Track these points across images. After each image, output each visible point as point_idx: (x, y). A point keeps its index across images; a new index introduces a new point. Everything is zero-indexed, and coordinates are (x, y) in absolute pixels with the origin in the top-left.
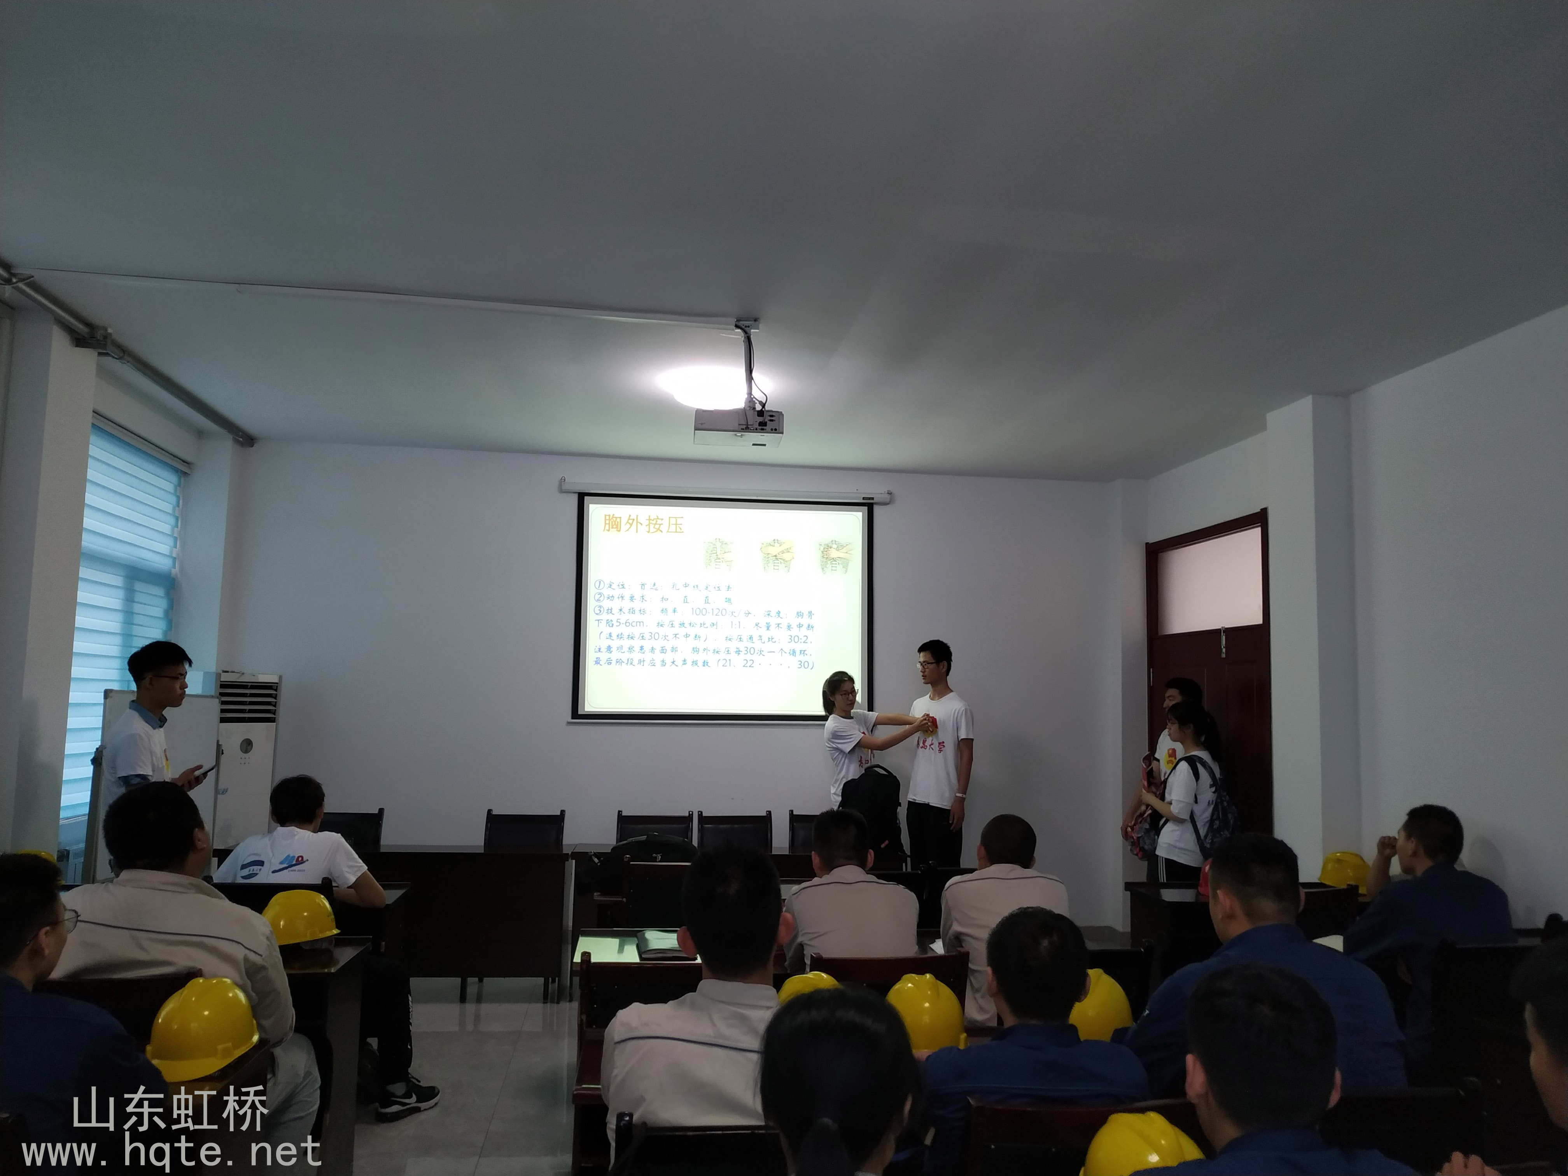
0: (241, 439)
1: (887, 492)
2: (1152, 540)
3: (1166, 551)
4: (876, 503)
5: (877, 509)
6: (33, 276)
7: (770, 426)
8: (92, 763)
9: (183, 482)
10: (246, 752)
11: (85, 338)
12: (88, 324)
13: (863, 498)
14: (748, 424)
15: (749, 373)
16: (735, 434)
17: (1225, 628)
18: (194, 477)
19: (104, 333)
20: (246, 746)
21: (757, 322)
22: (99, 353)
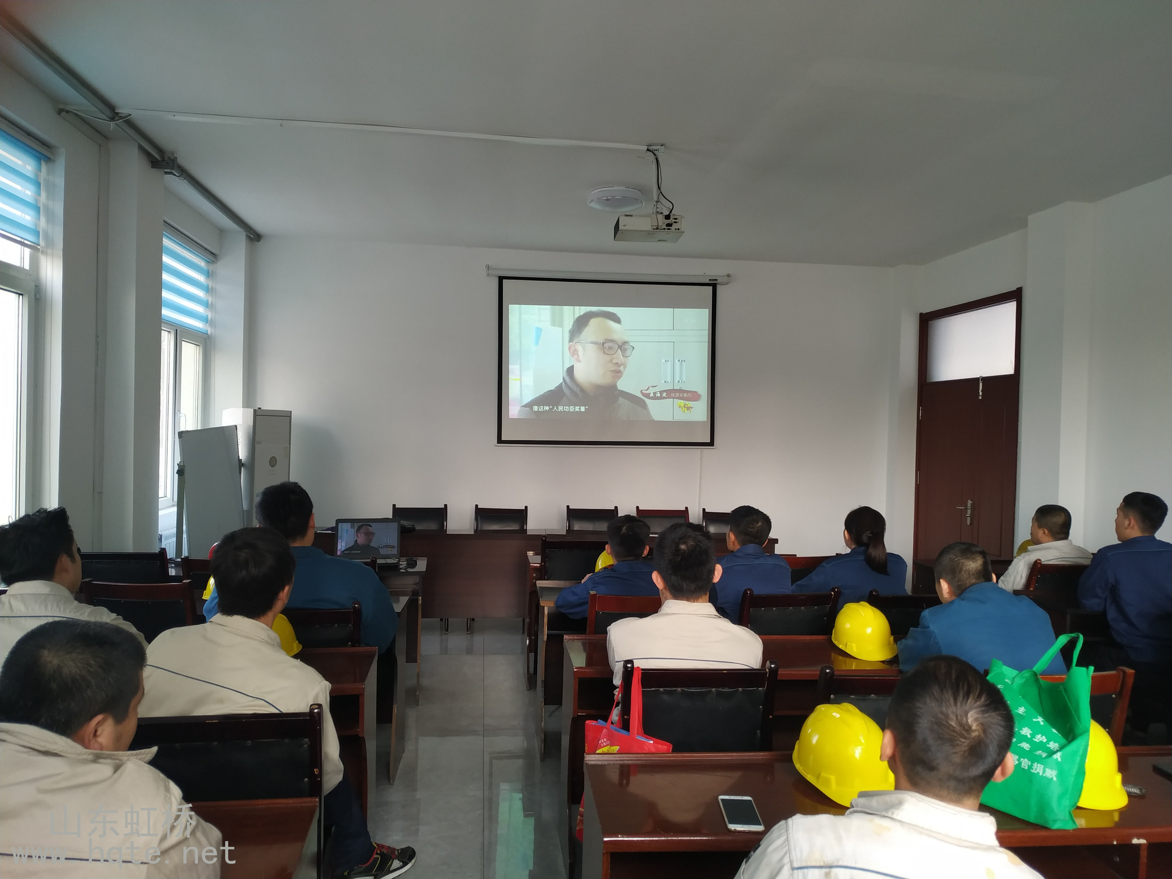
0: (252, 236)
2: (925, 311)
3: (935, 319)
4: (718, 284)
5: (719, 288)
6: (131, 115)
7: (675, 226)
8: (177, 473)
9: (211, 268)
10: (273, 466)
11: (158, 161)
12: (161, 151)
13: (710, 280)
14: (658, 226)
15: (657, 186)
16: (648, 233)
17: (983, 377)
18: (219, 263)
19: (172, 157)
20: (273, 462)
21: (663, 147)
22: (165, 172)
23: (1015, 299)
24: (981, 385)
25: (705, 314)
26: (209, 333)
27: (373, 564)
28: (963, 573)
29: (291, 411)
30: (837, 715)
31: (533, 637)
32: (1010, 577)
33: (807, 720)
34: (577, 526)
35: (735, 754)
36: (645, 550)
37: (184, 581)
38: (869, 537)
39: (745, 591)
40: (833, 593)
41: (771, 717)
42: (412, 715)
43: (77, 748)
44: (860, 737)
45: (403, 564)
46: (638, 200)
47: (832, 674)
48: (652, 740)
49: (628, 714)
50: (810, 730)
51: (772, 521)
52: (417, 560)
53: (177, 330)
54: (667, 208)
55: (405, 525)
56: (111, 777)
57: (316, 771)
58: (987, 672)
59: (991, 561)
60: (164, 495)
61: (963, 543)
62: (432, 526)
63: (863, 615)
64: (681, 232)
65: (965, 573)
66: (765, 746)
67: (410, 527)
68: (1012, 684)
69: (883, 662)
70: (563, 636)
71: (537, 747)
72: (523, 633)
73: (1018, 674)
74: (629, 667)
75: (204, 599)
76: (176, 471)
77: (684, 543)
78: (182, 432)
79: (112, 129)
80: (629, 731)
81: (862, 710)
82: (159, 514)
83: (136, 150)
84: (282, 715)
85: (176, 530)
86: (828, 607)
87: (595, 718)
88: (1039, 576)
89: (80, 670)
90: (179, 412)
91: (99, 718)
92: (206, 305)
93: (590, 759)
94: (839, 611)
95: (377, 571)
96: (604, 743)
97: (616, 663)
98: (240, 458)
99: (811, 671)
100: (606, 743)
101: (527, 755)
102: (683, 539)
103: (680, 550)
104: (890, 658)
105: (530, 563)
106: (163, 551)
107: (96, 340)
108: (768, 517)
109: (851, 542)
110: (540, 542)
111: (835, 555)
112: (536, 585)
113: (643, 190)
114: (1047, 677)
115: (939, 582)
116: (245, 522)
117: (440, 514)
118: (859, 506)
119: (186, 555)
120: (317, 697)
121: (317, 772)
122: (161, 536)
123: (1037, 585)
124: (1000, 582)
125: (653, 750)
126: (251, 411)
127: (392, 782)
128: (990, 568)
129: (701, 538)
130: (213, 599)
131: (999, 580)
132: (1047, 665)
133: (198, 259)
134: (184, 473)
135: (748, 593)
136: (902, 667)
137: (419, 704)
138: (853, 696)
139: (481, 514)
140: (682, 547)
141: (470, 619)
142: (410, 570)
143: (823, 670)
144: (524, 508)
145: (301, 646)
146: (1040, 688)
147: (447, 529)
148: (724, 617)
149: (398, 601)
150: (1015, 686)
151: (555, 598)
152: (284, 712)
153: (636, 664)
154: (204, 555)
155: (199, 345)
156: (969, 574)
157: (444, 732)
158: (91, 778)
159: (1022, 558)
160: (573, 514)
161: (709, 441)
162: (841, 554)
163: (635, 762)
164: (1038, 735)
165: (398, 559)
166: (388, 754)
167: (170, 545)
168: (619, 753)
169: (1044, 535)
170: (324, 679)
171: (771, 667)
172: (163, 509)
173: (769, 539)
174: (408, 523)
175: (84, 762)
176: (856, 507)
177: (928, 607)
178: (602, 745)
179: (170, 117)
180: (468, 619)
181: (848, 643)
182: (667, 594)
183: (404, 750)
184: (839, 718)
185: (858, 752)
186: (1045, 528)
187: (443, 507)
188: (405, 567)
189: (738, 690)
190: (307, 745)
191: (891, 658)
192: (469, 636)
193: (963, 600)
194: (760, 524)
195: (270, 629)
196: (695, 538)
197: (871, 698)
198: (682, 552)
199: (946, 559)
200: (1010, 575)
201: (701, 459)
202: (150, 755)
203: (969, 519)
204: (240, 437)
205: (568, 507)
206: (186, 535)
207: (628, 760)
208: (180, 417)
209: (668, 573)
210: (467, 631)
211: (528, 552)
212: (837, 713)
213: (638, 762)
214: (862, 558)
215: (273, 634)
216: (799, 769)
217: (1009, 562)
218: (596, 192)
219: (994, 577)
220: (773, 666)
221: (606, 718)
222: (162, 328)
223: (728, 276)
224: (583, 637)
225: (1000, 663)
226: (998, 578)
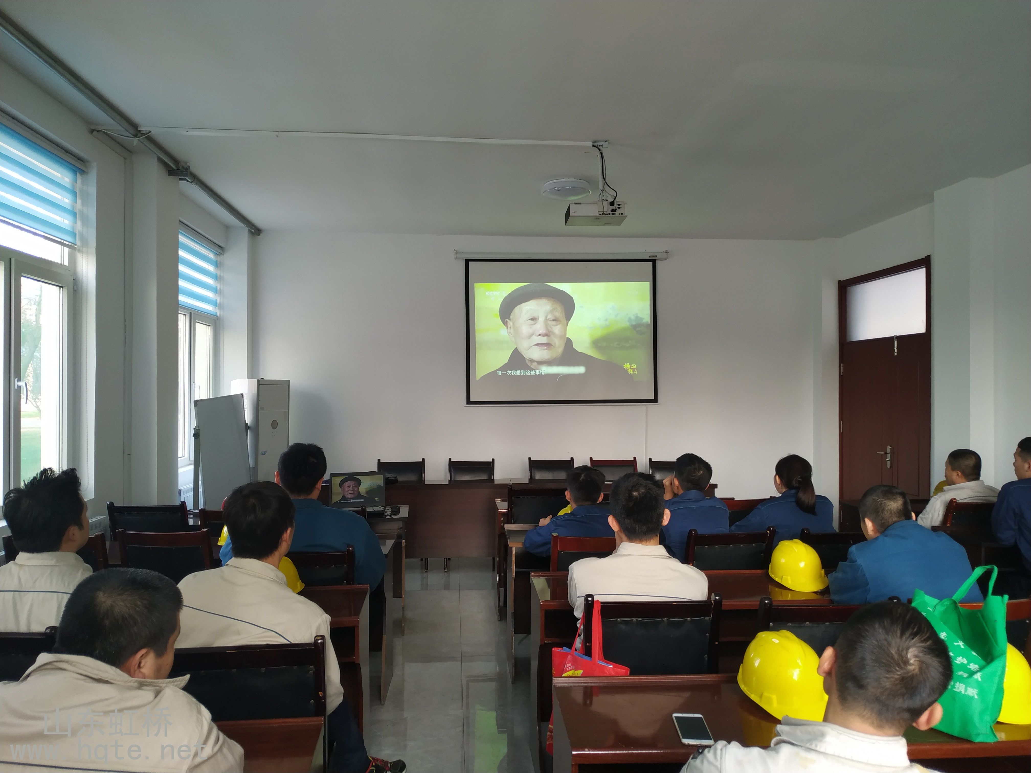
0: (253, 231)
1: (665, 251)
2: (843, 278)
3: (852, 286)
4: (658, 260)
5: (659, 264)
6: (151, 132)
7: (619, 211)
8: (193, 436)
9: (219, 258)
10: (274, 428)
11: (173, 170)
12: (176, 161)
13: (650, 256)
14: (604, 211)
15: (602, 177)
16: (597, 218)
17: (897, 336)
18: (226, 255)
19: (185, 166)
20: (274, 425)
21: (607, 143)
22: (180, 179)
23: (925, 266)
24: (896, 343)
25: (647, 286)
26: (218, 315)
27: (362, 512)
28: (886, 512)
29: (289, 381)
30: (777, 641)
31: (502, 574)
32: (928, 515)
33: (750, 645)
34: (538, 476)
35: (686, 676)
36: (600, 497)
37: (202, 530)
38: (799, 482)
39: (690, 531)
40: (768, 532)
41: (717, 643)
42: (398, 643)
43: (125, 676)
44: (797, 660)
45: (388, 511)
46: (585, 189)
47: (771, 604)
48: (611, 664)
49: (590, 641)
50: (752, 655)
51: (713, 469)
52: (400, 508)
53: (191, 313)
54: (612, 196)
55: (389, 478)
56: (152, 702)
57: (320, 693)
58: (910, 601)
59: (911, 500)
60: (183, 455)
61: (885, 486)
62: (411, 477)
63: (797, 551)
64: (624, 216)
65: (888, 512)
66: (713, 670)
67: (393, 478)
68: (934, 611)
69: (815, 593)
70: (530, 574)
71: (508, 671)
72: (494, 570)
73: (940, 602)
74: (590, 601)
75: (219, 545)
76: (193, 435)
77: (636, 490)
78: (197, 401)
79: (135, 144)
80: (591, 657)
81: (798, 636)
82: (179, 472)
83: (155, 161)
84: (291, 645)
85: (193, 485)
86: (764, 544)
87: (561, 646)
88: (955, 513)
89: (129, 610)
90: (194, 384)
91: (143, 651)
92: (216, 291)
93: (558, 682)
94: (775, 547)
95: (366, 518)
96: (570, 668)
97: (578, 598)
98: (247, 422)
99: (750, 601)
100: (571, 668)
101: (500, 678)
102: (635, 487)
103: (633, 496)
104: (821, 589)
105: (499, 509)
106: (183, 504)
107: (124, 324)
108: (710, 465)
109: (782, 486)
110: (507, 490)
111: (769, 497)
112: (504, 528)
113: (589, 181)
114: (966, 604)
115: (864, 521)
116: (252, 477)
117: (419, 467)
118: (789, 454)
119: (203, 507)
120: (318, 628)
121: (321, 695)
122: (180, 490)
123: (953, 521)
124: (919, 518)
125: (613, 674)
126: (255, 382)
127: (383, 702)
128: (910, 507)
129: (651, 486)
130: (227, 545)
131: (918, 518)
132: (966, 593)
133: (207, 252)
134: (199, 436)
135: (693, 533)
136: (833, 597)
137: (405, 634)
138: (790, 624)
139: (454, 466)
140: (634, 494)
141: (447, 558)
142: (394, 517)
143: (762, 601)
144: (491, 461)
145: (304, 585)
146: (959, 615)
147: (425, 480)
148: (674, 557)
149: (384, 544)
150: (937, 613)
151: (522, 539)
152: (293, 642)
153: (596, 598)
154: (218, 506)
155: (210, 326)
156: (891, 513)
157: (427, 659)
158: (135, 703)
159: (938, 498)
160: (534, 465)
161: (653, 398)
162: (775, 497)
163: (597, 684)
164: (959, 657)
165: (383, 508)
166: (380, 678)
167: (188, 498)
168: (583, 676)
169: (957, 477)
170: (324, 612)
171: (716, 599)
172: (181, 467)
173: (710, 484)
174: (392, 476)
175: (130, 688)
176: (784, 455)
177: (855, 543)
178: (568, 670)
179: (184, 132)
180: (445, 559)
181: (783, 576)
182: (623, 536)
183: (393, 675)
184: (778, 643)
185: (796, 674)
186: (957, 470)
187: (421, 461)
188: (390, 514)
189: (687, 619)
190: (312, 671)
191: (823, 589)
192: (446, 574)
193: (886, 536)
194: (701, 472)
195: (277, 569)
196: (646, 486)
197: (806, 625)
198: (634, 498)
199: (870, 500)
200: (928, 513)
201: (646, 414)
202: (184, 682)
203: (889, 463)
204: (246, 403)
205: (530, 459)
206: (201, 489)
207: (591, 683)
208: (195, 387)
209: (623, 516)
210: (445, 570)
211: (496, 499)
212: (777, 639)
213: (600, 684)
214: (793, 500)
215: (281, 575)
216: (744, 689)
217: (926, 501)
218: (548, 184)
219: (913, 515)
220: (717, 598)
221: (570, 646)
222: (179, 312)
223: (666, 252)
224: (547, 574)
225: (922, 592)
226: (917, 516)
